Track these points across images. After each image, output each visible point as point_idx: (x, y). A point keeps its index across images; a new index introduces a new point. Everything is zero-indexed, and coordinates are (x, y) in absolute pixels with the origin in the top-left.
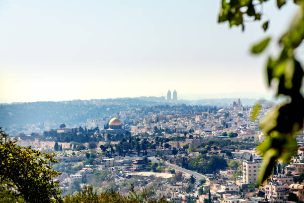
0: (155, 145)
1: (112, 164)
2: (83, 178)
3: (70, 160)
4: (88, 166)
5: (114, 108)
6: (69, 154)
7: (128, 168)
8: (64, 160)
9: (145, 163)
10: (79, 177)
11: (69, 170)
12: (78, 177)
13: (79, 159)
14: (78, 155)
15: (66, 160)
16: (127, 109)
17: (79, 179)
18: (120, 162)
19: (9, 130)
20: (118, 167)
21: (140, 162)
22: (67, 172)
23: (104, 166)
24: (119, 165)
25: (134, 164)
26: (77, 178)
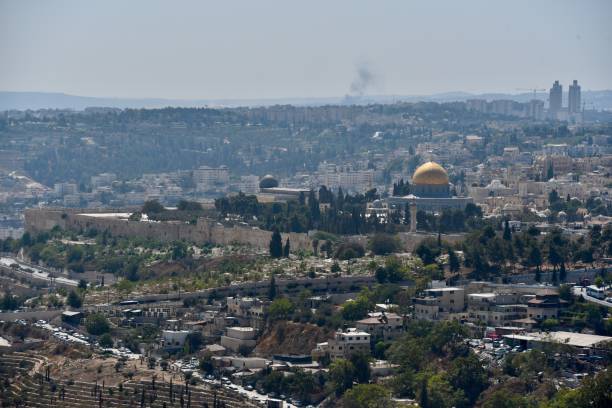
0: (592, 251)
1: (459, 304)
2: (372, 343)
3: (325, 286)
4: (384, 306)
5: (393, 133)
6: (319, 270)
7: (510, 318)
8: (307, 285)
9: (566, 305)
10: (362, 341)
11: (327, 318)
12: (358, 338)
13: (351, 284)
14: (348, 273)
15: (314, 287)
16: (434, 136)
17: (361, 346)
18: (485, 300)
19: (90, 191)
20: (481, 313)
21: (548, 302)
22: (321, 323)
23: (437, 308)
24: (482, 309)
25: (530, 305)
26: (354, 341)
